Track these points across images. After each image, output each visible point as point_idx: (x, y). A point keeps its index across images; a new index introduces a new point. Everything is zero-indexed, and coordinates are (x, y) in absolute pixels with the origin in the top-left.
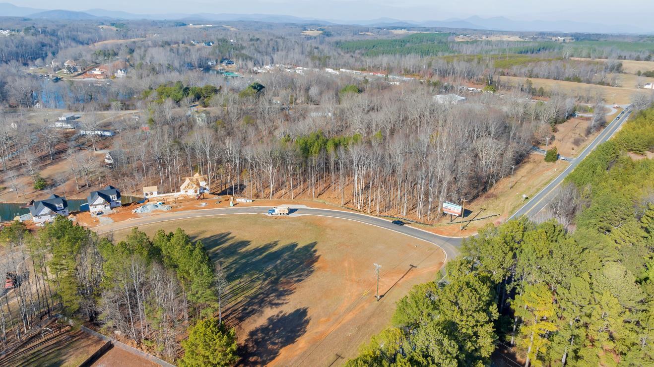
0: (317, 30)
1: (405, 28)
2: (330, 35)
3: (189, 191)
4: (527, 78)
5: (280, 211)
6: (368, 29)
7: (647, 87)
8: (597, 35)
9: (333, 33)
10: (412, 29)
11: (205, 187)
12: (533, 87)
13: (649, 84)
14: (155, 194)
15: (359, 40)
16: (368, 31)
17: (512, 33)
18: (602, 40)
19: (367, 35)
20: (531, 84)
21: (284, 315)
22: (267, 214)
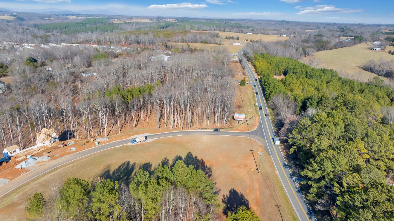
0: (10, 16)
1: (74, 15)
2: (24, 19)
3: (45, 142)
4: (186, 43)
5: (140, 140)
6: (50, 16)
7: (235, 44)
8: (187, 18)
9: (25, 18)
10: (80, 15)
11: (56, 137)
12: (191, 47)
13: (235, 43)
14: (18, 151)
15: (51, 23)
16: (50, 17)
17: (144, 18)
18: (191, 21)
19: (51, 19)
20: (189, 46)
21: (227, 197)
22: (131, 144)
